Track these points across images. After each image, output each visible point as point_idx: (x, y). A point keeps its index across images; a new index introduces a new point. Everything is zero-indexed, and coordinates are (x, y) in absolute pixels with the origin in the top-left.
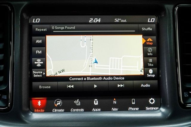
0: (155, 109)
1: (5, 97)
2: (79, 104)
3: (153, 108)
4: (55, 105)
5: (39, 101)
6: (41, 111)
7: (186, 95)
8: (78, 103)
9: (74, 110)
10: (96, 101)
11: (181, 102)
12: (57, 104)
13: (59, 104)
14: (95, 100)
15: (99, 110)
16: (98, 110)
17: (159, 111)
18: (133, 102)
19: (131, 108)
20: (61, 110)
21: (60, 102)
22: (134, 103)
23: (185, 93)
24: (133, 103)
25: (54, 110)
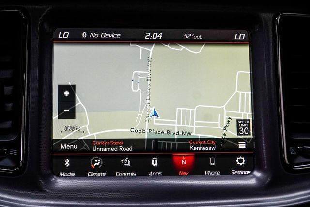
0: (245, 173)
1: (14, 152)
2: (129, 165)
3: (242, 172)
4: (92, 165)
5: (67, 160)
6: (69, 175)
7: (293, 152)
8: (127, 163)
9: (121, 174)
10: (155, 160)
11: (285, 162)
12: (95, 165)
13: (98, 164)
14: (154, 158)
15: (160, 174)
16: (157, 174)
17: (252, 176)
18: (212, 162)
19: (209, 172)
20: (101, 174)
21: (99, 161)
22: (214, 164)
23: (291, 148)
24: (211, 164)
25: (90, 174)
